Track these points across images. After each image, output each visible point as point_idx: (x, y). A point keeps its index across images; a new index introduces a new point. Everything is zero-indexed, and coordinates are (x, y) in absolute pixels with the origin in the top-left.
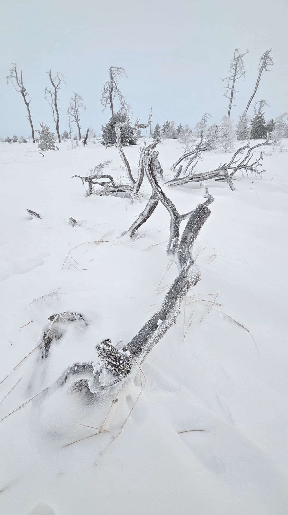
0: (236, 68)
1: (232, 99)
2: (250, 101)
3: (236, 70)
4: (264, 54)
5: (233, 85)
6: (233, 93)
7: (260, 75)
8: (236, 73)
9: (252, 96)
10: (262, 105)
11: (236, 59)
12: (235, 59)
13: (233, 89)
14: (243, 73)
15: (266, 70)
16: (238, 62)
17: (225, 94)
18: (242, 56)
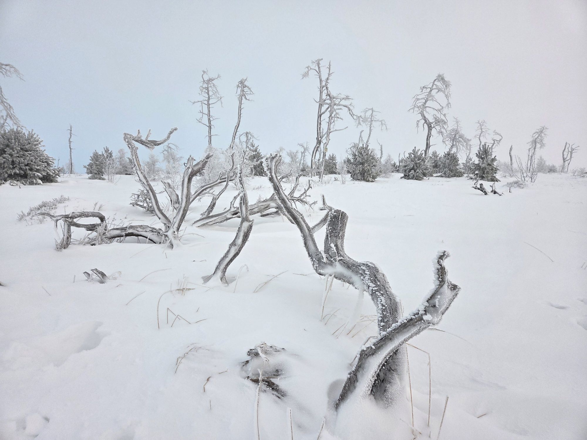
0: (208, 91)
1: (210, 127)
2: (236, 131)
3: (208, 94)
4: (239, 82)
5: (209, 111)
6: (210, 120)
7: (241, 104)
8: (209, 97)
9: (236, 126)
10: (249, 138)
11: (206, 82)
12: (204, 81)
13: (209, 115)
14: (219, 98)
15: (246, 99)
16: (210, 86)
17: (199, 120)
18: (213, 80)
